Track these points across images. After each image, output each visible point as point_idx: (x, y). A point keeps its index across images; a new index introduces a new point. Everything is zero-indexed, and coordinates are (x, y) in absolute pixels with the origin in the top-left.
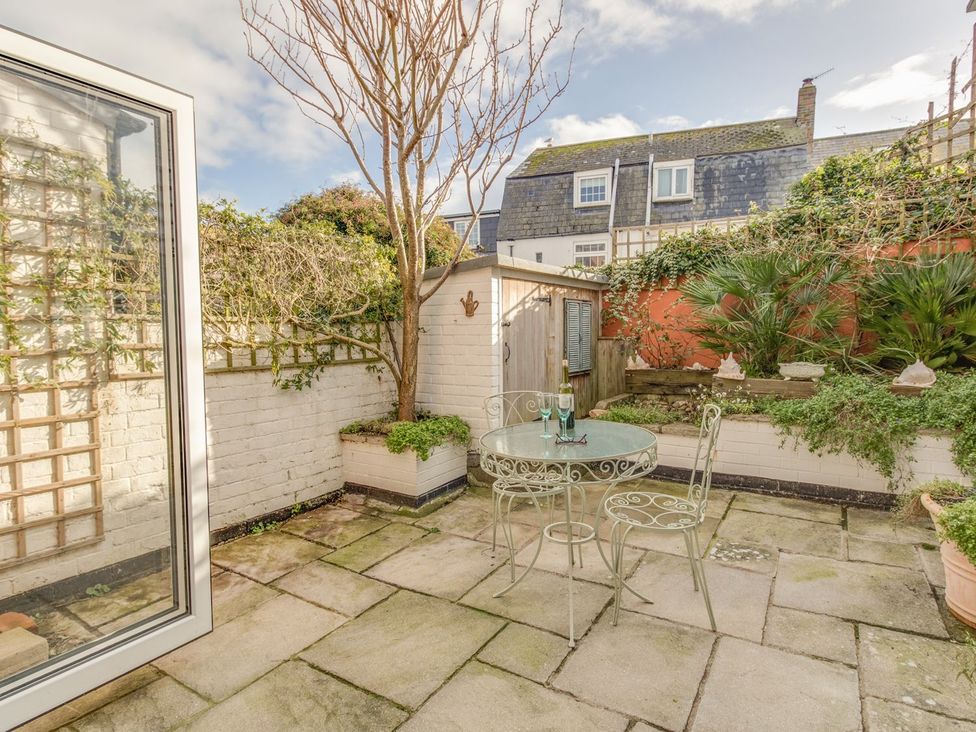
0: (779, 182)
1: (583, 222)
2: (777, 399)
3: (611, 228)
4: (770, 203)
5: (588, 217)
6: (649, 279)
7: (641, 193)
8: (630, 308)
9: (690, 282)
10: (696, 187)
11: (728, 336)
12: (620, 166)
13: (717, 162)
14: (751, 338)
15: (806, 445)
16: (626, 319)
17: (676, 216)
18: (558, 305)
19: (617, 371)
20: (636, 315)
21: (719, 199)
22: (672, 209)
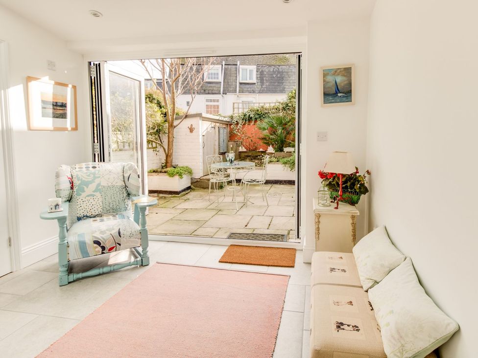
0: (288, 79)
1: (209, 88)
2: (283, 158)
3: (222, 93)
4: (285, 88)
5: (211, 87)
6: (246, 120)
7: (234, 78)
8: (239, 130)
9: (258, 122)
10: (257, 78)
11: (270, 140)
12: (225, 65)
13: (265, 68)
14: (276, 141)
15: (290, 169)
16: (239, 134)
17: (249, 89)
18: (217, 129)
20: (242, 133)
21: (266, 84)
22: (247, 86)
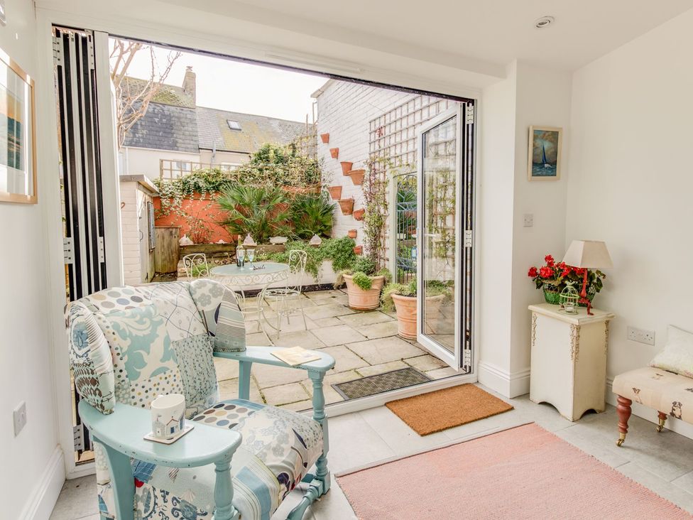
0: (181, 129)
6: (189, 192)
18: (147, 206)
19: (168, 247)
21: (142, 132)
